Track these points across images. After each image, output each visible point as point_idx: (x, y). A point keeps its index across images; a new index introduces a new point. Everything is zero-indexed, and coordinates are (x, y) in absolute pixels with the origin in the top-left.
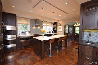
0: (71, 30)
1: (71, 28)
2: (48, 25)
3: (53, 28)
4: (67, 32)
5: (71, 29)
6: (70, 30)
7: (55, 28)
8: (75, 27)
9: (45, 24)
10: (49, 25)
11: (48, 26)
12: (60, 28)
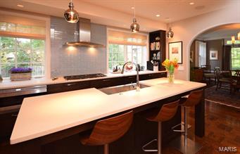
0: (216, 58)
1: (216, 52)
2: (130, 40)
3: (152, 53)
4: (202, 63)
5: (214, 55)
6: (211, 58)
7: (156, 52)
8: (229, 47)
9: (121, 39)
10: (135, 40)
11: (130, 44)
12: (175, 52)
